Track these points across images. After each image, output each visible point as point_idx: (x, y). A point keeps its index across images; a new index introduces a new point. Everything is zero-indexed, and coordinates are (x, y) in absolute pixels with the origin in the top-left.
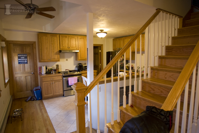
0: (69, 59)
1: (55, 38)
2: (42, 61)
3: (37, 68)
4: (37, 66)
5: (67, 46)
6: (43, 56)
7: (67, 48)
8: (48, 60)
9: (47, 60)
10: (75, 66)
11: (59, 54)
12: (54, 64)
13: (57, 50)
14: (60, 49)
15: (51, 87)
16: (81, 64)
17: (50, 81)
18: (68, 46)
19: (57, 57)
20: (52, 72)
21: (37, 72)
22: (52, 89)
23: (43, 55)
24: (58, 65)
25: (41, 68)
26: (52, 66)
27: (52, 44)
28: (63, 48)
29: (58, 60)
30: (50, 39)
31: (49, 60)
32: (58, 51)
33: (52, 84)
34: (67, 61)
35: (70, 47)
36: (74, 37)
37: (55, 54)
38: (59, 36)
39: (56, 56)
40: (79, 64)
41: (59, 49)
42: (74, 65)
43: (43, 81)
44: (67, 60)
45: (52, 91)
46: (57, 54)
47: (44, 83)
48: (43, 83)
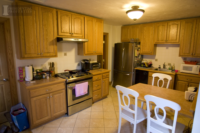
0: (68, 54)
1: (50, 15)
2: (26, 56)
3: (14, 71)
4: (13, 67)
5: (68, 32)
6: (27, 48)
7: (69, 35)
8: (38, 54)
9: (36, 55)
10: (77, 64)
11: (56, 45)
12: (45, 62)
13: (52, 37)
14: (58, 35)
15: (47, 105)
16: (87, 60)
17: (45, 94)
18: (71, 32)
19: (54, 49)
20: (44, 77)
21: (14, 77)
22: (49, 107)
23: (27, 45)
24: (53, 63)
25: (22, 70)
26: (42, 65)
27: (45, 25)
28: (63, 34)
29: (54, 55)
30: (41, 16)
31: (40, 55)
32: (54, 38)
33: (48, 100)
34: (65, 56)
35: (73, 32)
36: (79, 17)
37: (50, 45)
38: (57, 12)
39: (52, 47)
40: (84, 60)
41: (56, 36)
42: (76, 62)
43: (32, 96)
44: (65, 54)
45: (49, 110)
46: (53, 45)
47: (34, 99)
48: (31, 99)
